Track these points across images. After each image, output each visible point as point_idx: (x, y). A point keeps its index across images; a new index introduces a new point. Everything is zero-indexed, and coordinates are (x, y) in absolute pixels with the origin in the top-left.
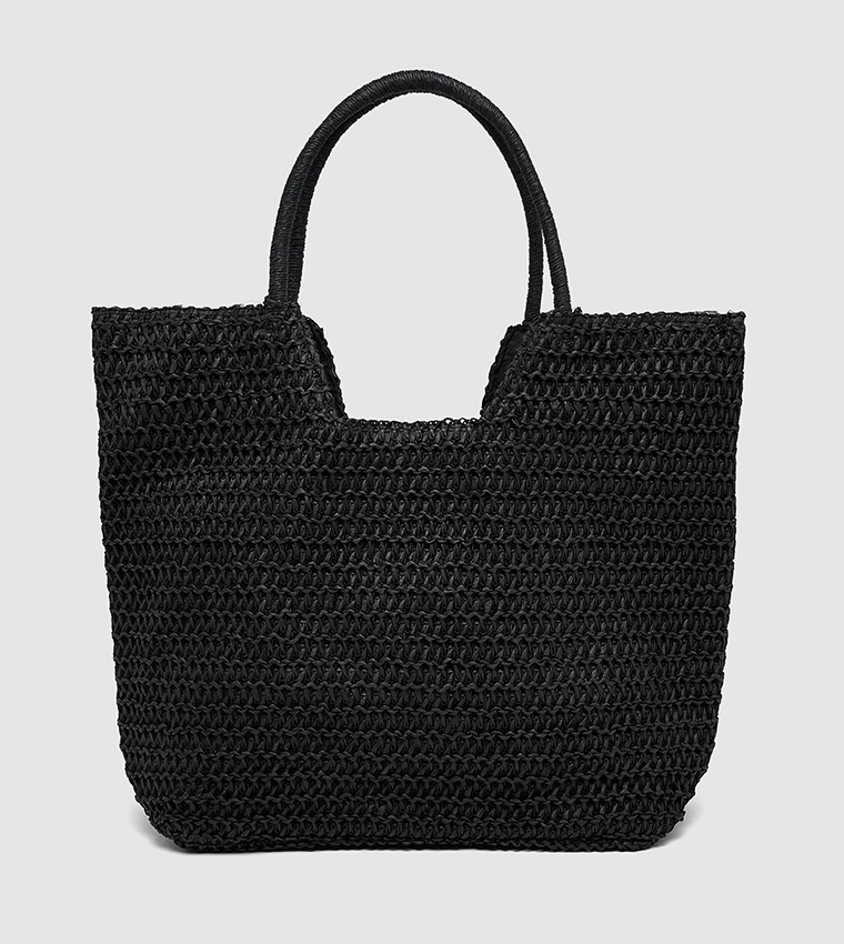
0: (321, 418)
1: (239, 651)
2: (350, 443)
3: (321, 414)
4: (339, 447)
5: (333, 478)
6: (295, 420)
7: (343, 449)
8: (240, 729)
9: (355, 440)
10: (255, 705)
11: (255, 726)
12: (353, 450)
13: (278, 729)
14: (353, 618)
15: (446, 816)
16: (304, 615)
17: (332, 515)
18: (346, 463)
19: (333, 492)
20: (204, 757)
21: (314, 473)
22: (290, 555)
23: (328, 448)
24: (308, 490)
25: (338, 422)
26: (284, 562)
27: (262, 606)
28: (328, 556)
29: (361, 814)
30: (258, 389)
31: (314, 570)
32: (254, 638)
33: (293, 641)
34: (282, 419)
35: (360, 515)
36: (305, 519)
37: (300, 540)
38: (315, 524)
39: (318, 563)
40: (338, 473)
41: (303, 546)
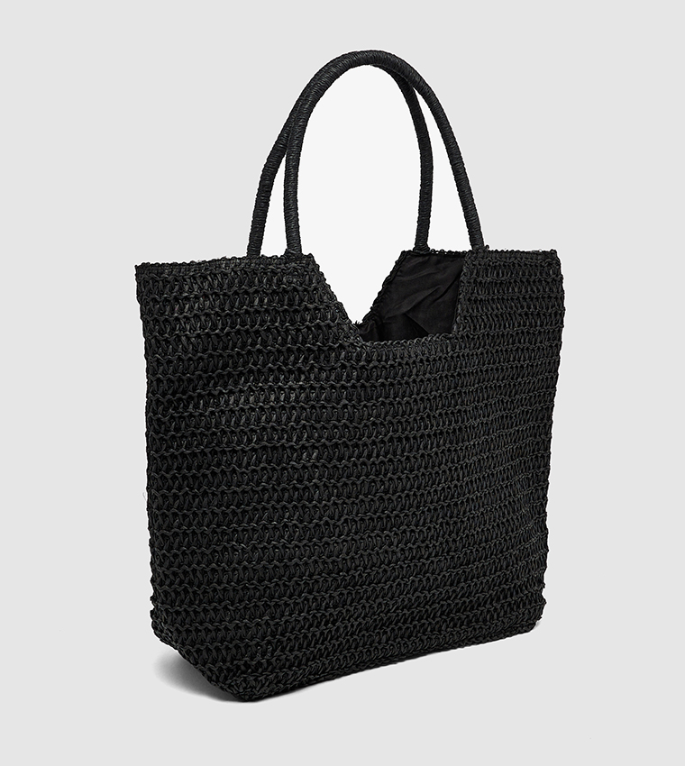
0: (352, 344)
1: (297, 534)
2: (379, 361)
3: (351, 341)
4: (371, 365)
5: (369, 390)
6: (330, 347)
7: (375, 367)
8: (299, 596)
9: (384, 359)
10: (311, 575)
11: (310, 592)
12: (384, 367)
13: (326, 592)
14: (383, 499)
15: (424, 633)
16: (347, 501)
17: (368, 419)
18: (378, 377)
19: (368, 401)
20: (272, 623)
21: (354, 386)
22: (337, 454)
23: (363, 367)
24: (350, 401)
25: (366, 346)
26: (331, 460)
27: (316, 497)
28: (366, 453)
29: (371, 645)
30: (293, 322)
31: (355, 464)
32: (310, 523)
33: (339, 523)
34: (319, 346)
35: (388, 418)
36: (349, 424)
37: (345, 442)
38: (357, 427)
39: (358, 458)
40: (373, 386)
41: (347, 446)
